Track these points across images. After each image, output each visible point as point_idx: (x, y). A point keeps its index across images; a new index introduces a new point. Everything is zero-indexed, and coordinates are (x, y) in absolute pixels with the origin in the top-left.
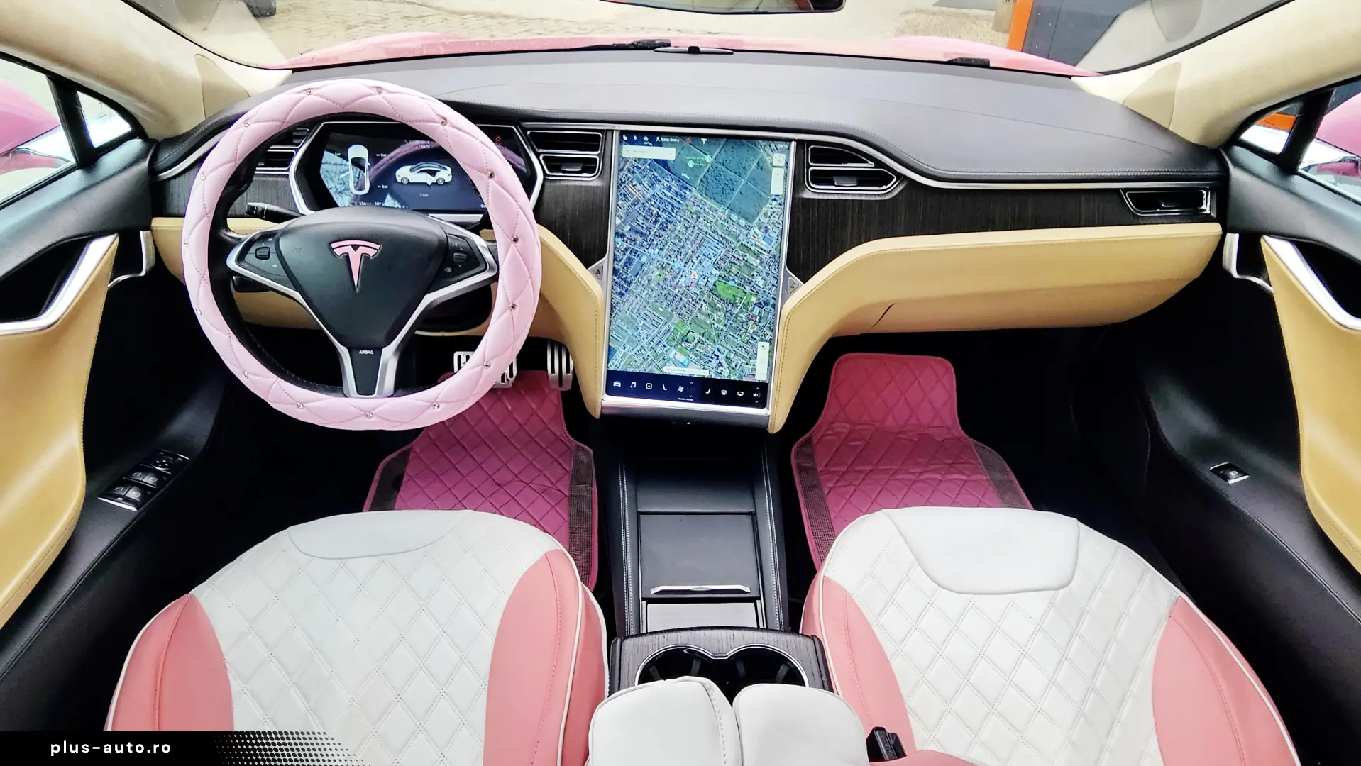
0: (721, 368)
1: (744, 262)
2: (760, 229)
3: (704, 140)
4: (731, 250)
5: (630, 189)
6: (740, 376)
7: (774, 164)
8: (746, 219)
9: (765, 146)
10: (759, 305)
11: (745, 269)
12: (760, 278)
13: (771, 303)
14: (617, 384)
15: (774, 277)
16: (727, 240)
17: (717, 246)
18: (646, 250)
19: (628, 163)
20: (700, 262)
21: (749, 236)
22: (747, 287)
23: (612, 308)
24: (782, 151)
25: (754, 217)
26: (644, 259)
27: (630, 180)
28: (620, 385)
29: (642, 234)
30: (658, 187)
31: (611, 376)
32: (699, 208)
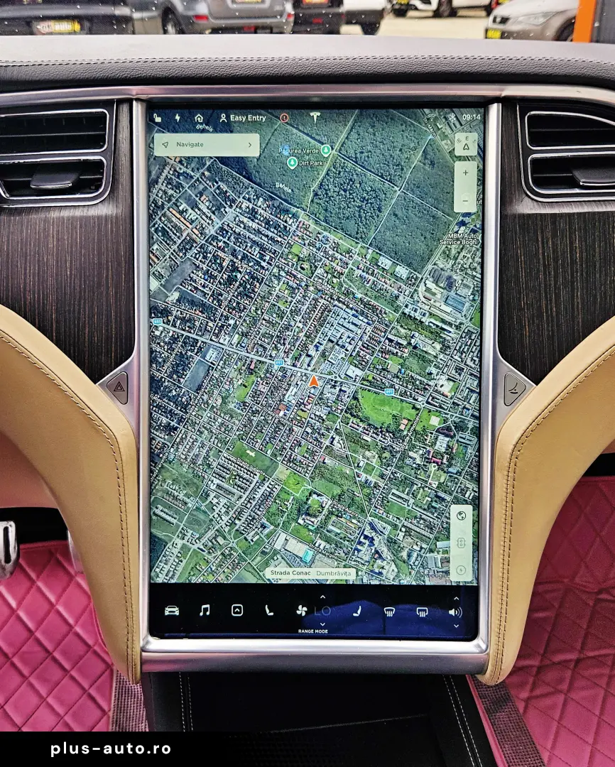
0: (379, 562)
1: (411, 348)
2: (436, 282)
3: (315, 114)
4: (382, 327)
5: (174, 219)
6: (420, 575)
7: (457, 153)
8: (409, 265)
9: (436, 119)
10: (445, 432)
11: (414, 363)
12: (444, 377)
13: (470, 426)
14: (172, 610)
15: (471, 374)
16: (374, 309)
17: (355, 320)
18: (213, 338)
19: (167, 168)
20: (323, 355)
21: (416, 298)
22: (420, 399)
23: (153, 458)
24: (470, 127)
25: (425, 259)
26: (211, 355)
27: (174, 200)
28: (177, 613)
29: (204, 307)
30: (231, 213)
31: (160, 594)
32: (315, 250)
